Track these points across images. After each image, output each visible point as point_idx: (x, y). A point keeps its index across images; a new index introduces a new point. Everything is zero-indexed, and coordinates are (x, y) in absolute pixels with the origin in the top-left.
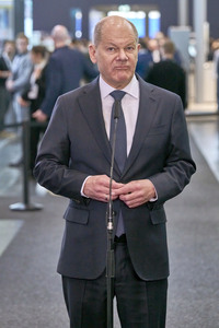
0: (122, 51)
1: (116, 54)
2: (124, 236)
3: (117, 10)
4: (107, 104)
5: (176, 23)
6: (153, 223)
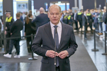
0: (55, 15)
2: (59, 66)
3: (58, 3)
4: (53, 29)
5: (74, 6)
6: (67, 63)
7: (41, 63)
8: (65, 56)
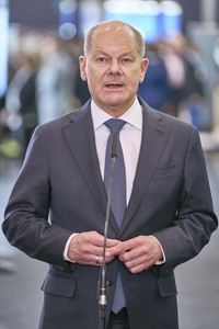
1: (108, 66)
6: (162, 295)
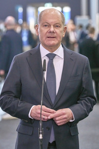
7: (17, 133)
8: (65, 120)
